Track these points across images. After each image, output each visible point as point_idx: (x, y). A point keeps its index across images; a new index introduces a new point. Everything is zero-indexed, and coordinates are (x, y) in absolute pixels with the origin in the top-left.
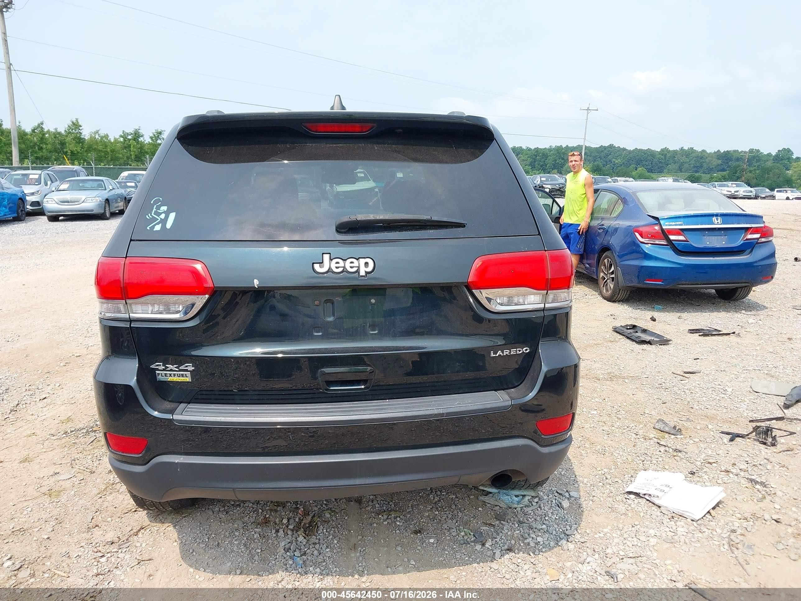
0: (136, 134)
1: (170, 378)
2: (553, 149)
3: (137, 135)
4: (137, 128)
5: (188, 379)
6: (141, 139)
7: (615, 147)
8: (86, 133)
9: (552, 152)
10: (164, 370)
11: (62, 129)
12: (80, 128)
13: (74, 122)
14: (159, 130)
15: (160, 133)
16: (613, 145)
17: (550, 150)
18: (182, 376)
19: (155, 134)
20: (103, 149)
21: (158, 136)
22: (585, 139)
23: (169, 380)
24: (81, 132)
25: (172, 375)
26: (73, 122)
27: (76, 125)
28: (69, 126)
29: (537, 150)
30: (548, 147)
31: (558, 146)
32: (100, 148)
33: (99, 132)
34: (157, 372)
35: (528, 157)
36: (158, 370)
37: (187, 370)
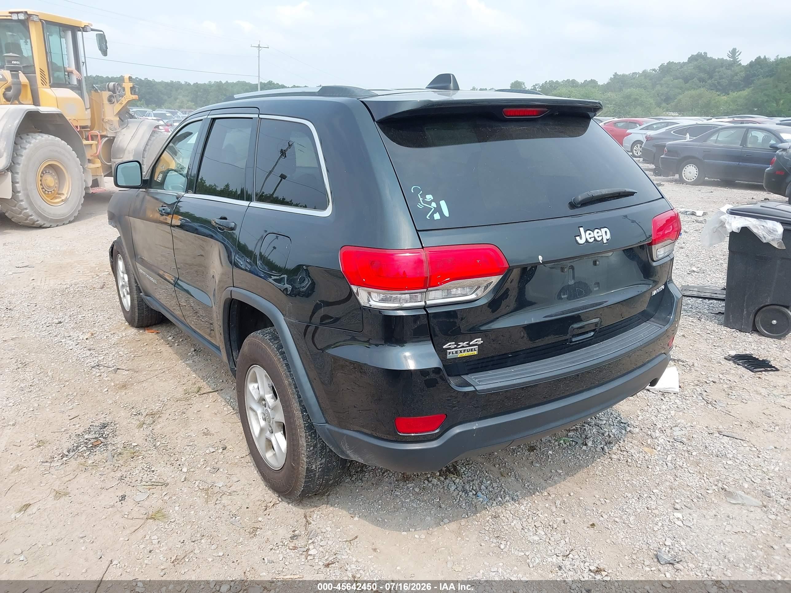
1: (461, 354)
2: (213, 84)
5: (476, 353)
7: (274, 84)
9: (213, 88)
10: (455, 348)
16: (272, 81)
17: (210, 85)
18: (472, 350)
22: (259, 76)
23: (459, 356)
25: (463, 351)
29: (196, 85)
30: (207, 82)
31: (217, 82)
34: (448, 351)
35: (189, 93)
36: (450, 349)
37: (476, 345)
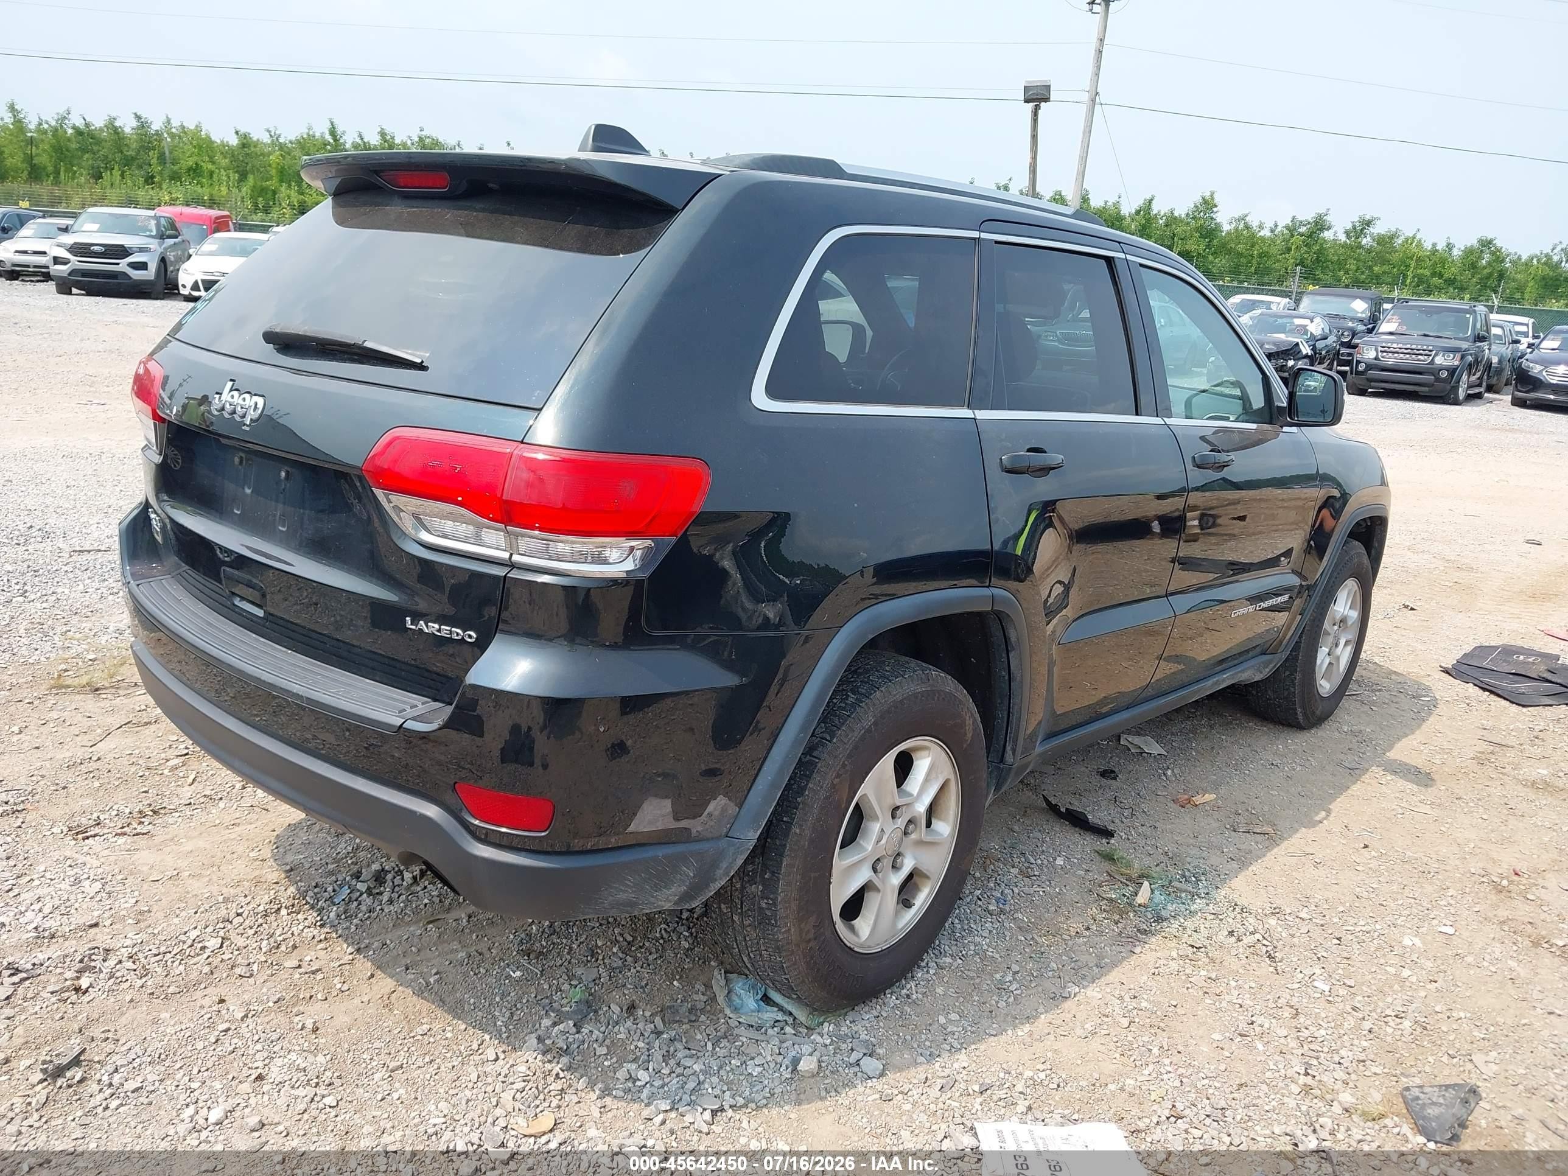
0: (1316, 223)
3: (1320, 225)
4: (1322, 211)
6: (1327, 235)
8: (1225, 218)
11: (1181, 211)
12: (1215, 210)
13: (1207, 198)
14: (1368, 217)
15: (1369, 223)
19: (1357, 224)
20: (1247, 250)
21: (1362, 230)
24: (1214, 216)
26: (1204, 199)
27: (1208, 204)
28: (1196, 206)
32: (1240, 248)
33: (1247, 219)
